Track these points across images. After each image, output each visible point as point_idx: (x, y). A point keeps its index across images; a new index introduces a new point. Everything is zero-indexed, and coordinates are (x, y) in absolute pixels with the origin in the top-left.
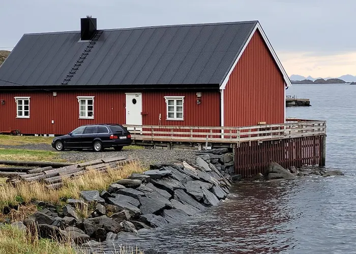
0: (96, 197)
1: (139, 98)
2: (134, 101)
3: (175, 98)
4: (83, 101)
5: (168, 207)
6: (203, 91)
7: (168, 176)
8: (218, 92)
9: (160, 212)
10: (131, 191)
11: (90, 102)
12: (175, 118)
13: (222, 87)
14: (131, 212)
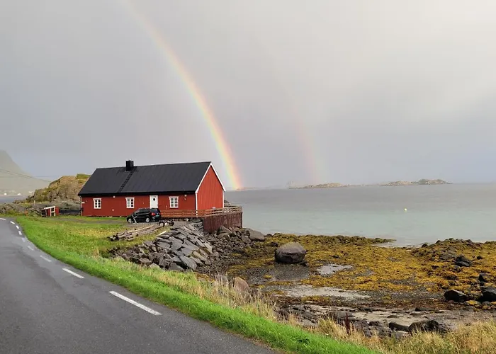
0: (151, 244)
1: (156, 197)
2: (154, 199)
3: (174, 197)
4: (129, 200)
5: (182, 247)
6: (187, 194)
7: (179, 233)
8: (195, 194)
9: (179, 250)
10: (165, 240)
11: (132, 200)
12: (174, 207)
13: (196, 192)
14: (168, 250)
